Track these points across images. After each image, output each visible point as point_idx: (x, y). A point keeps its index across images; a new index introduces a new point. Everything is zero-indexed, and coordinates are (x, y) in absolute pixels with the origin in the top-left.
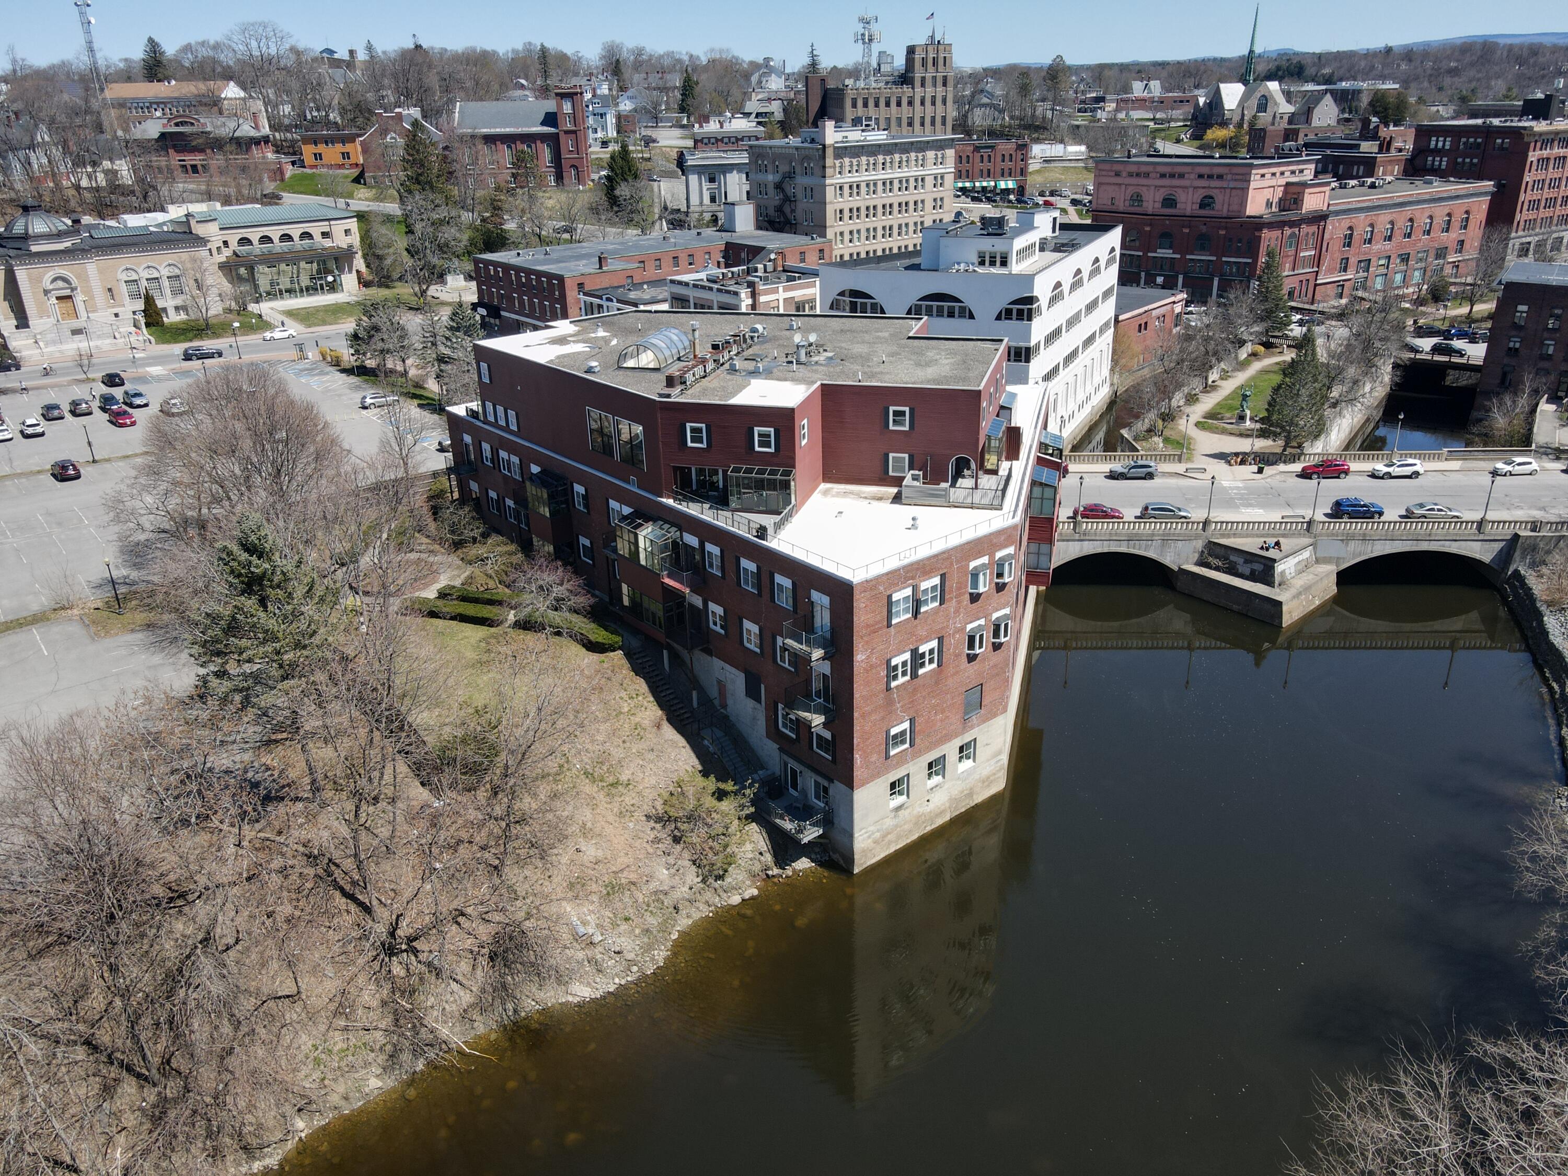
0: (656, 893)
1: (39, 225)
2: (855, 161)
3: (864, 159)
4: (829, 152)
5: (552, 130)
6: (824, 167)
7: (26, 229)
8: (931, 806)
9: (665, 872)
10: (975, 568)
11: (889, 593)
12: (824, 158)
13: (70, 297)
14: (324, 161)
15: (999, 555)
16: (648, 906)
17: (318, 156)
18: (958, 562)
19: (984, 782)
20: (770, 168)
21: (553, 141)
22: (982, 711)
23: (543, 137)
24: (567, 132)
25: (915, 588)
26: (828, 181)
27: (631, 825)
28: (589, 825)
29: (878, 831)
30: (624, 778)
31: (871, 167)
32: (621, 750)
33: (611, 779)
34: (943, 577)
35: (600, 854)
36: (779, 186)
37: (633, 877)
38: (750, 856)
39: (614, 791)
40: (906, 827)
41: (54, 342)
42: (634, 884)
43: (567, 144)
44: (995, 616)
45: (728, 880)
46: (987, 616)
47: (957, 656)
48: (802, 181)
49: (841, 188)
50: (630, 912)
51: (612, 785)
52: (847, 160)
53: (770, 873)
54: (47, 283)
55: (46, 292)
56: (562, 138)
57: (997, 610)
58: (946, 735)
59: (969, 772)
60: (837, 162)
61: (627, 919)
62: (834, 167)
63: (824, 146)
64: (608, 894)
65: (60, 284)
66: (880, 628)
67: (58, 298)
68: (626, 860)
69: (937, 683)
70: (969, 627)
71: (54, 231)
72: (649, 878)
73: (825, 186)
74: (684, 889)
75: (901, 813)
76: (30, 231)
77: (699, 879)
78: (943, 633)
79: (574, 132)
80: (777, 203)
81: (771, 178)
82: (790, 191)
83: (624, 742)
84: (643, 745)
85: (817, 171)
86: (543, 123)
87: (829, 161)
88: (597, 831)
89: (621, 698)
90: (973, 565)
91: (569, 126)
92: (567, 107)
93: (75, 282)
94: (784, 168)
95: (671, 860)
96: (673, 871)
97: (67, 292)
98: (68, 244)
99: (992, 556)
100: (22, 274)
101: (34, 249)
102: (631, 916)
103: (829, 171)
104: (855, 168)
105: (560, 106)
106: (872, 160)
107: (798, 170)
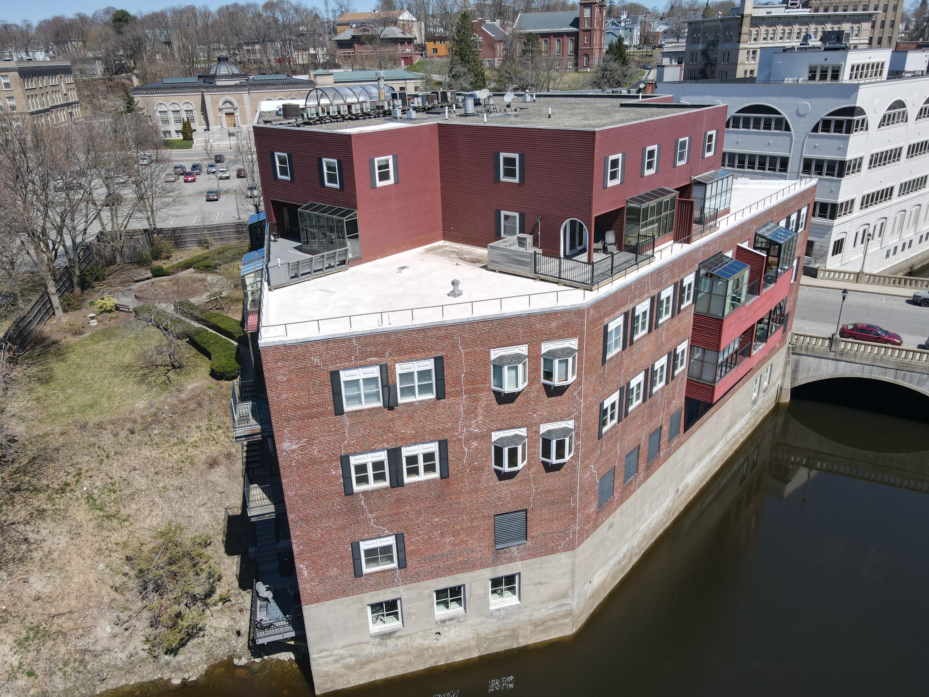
0: (85, 651)
1: (224, 70)
2: (771, 30)
3: (780, 28)
4: (747, 21)
5: (575, 29)
6: (740, 34)
7: (216, 72)
8: (443, 640)
9: (108, 629)
10: (501, 358)
11: (332, 368)
12: (741, 25)
13: (233, 114)
14: (439, 53)
15: (546, 347)
16: (65, 665)
17: (435, 50)
18: (466, 345)
19: (536, 625)
20: (701, 40)
21: (575, 36)
22: (529, 543)
23: (569, 34)
24: (584, 31)
25: (385, 371)
26: (742, 46)
27: (101, 566)
28: (55, 555)
29: (351, 656)
30: (124, 512)
31: (786, 35)
32: (144, 481)
33: (113, 510)
34: (439, 361)
35: (48, 589)
36: (704, 53)
37: (67, 624)
38: (219, 634)
39: (106, 523)
40: (401, 658)
41: (219, 140)
42: (65, 634)
43: (584, 39)
44: (544, 428)
45: (180, 658)
46: (532, 426)
47: (479, 469)
48: (723, 47)
49: (754, 52)
50: (40, 667)
51: (108, 517)
52: (763, 29)
53: (236, 661)
54: (220, 105)
55: (220, 110)
56: (581, 34)
57: (549, 421)
58: (463, 563)
59: (509, 611)
60: (754, 30)
61: (31, 674)
62: (750, 34)
63: (742, 16)
64: (27, 639)
65: (228, 105)
66: (322, 414)
67: (226, 114)
68: (73, 603)
69: (441, 497)
70: (496, 436)
71: (231, 73)
72: (88, 630)
73: (738, 49)
74: (120, 655)
75: (391, 642)
76: (218, 73)
77: (146, 647)
78: (446, 436)
79: (590, 31)
80: (701, 67)
81: (700, 47)
82: (712, 56)
83: (157, 473)
84: (176, 481)
85: (735, 38)
86: (572, 25)
87: (745, 29)
88: (59, 564)
89: (198, 427)
90: (495, 354)
91: (587, 27)
92: (587, 13)
93: (236, 104)
94: (711, 38)
95: (124, 616)
96: (117, 629)
97: (231, 111)
98: (238, 82)
99: (534, 348)
100: (208, 98)
101: (218, 83)
102: (38, 672)
103: (744, 37)
104: (770, 36)
105: (582, 13)
106: (787, 29)
107: (721, 39)
